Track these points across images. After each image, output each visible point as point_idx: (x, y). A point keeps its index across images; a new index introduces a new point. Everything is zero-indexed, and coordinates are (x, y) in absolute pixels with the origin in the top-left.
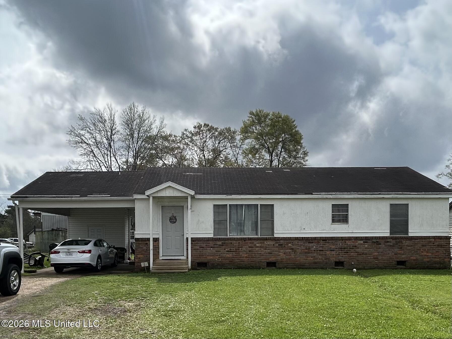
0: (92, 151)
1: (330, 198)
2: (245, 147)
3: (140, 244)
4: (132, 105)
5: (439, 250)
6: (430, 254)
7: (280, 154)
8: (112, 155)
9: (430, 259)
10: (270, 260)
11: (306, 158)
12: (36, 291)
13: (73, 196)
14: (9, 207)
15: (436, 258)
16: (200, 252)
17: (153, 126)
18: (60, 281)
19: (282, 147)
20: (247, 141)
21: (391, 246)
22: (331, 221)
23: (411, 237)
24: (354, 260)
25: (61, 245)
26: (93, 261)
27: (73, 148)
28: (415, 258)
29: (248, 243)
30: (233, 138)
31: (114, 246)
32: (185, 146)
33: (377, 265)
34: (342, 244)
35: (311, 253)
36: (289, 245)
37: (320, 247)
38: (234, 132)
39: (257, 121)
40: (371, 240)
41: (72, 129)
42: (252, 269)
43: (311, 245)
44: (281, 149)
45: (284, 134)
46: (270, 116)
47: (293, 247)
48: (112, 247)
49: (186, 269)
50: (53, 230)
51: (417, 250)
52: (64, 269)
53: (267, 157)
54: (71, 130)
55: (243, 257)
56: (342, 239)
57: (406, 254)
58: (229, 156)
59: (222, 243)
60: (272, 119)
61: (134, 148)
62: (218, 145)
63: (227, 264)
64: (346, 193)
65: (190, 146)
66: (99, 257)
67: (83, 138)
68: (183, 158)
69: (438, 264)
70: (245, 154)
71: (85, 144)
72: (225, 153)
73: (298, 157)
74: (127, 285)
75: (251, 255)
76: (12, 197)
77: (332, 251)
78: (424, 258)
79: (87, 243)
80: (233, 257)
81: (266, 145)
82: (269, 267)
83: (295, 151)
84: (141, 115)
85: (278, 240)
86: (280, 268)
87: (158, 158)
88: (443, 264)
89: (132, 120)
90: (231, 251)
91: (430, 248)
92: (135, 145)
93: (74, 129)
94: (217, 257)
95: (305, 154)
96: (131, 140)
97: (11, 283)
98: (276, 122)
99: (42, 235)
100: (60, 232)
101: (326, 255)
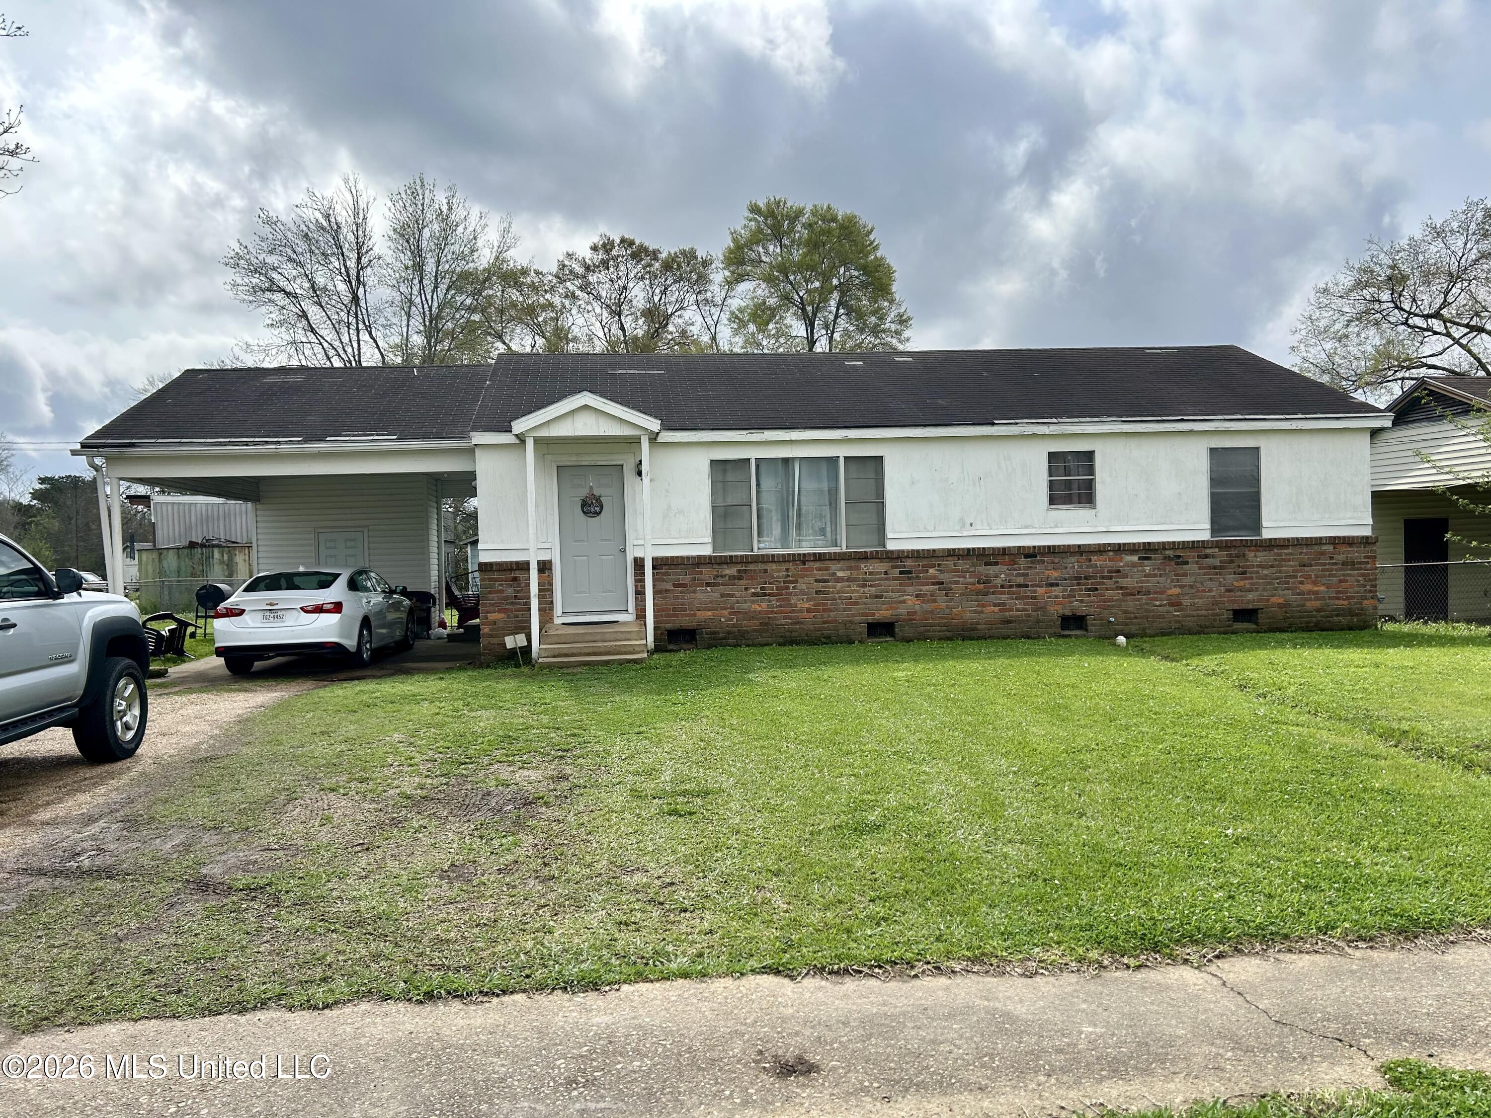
0: (304, 315)
1: (1044, 436)
2: (735, 303)
3: (495, 580)
4: (418, 182)
5: (1349, 575)
6: (1323, 588)
7: (835, 321)
8: (361, 326)
9: (1323, 602)
10: (877, 616)
11: (906, 334)
12: (194, 741)
13: (280, 439)
14: (42, 481)
15: (1338, 598)
16: (676, 598)
17: (480, 243)
18: (260, 703)
19: (840, 304)
20: (744, 287)
21: (1215, 568)
22: (1046, 499)
23: (1270, 540)
24: (1114, 610)
25: (245, 590)
26: (348, 637)
27: (245, 305)
28: (1281, 601)
29: (812, 569)
30: (703, 279)
31: (405, 588)
32: (567, 303)
33: (1179, 622)
34: (1081, 567)
35: (993, 593)
36: (931, 571)
37: (1018, 575)
38: (706, 263)
39: (769, 231)
40: (1161, 553)
41: (239, 251)
42: (826, 644)
43: (992, 570)
44: (838, 310)
45: (843, 268)
46: (806, 216)
47: (942, 577)
48: (398, 590)
49: (642, 652)
50: (192, 545)
51: (1286, 577)
52: (256, 663)
53: (799, 329)
54: (237, 253)
55: (801, 611)
56: (1081, 551)
57: (1257, 590)
58: (692, 328)
59: (739, 571)
60: (810, 225)
61: (426, 306)
62: (661, 298)
63: (755, 631)
64: (1088, 419)
65: (581, 302)
66: (366, 622)
67: (275, 276)
68: (561, 335)
69: (1342, 616)
70: (738, 321)
71: (280, 295)
72: (680, 321)
73: (884, 331)
74: (483, 707)
75: (824, 604)
76: (84, 445)
77: (1052, 585)
78: (1307, 600)
79: (326, 582)
80: (772, 612)
81: (796, 298)
82: (876, 637)
83: (874, 313)
84: (445, 211)
85: (898, 558)
86: (909, 641)
87: (490, 334)
88: (1357, 615)
89: (418, 224)
90: (765, 595)
91: (1323, 570)
92: (429, 297)
93: (246, 251)
94: (726, 612)
95: (903, 321)
96: (416, 281)
97: (117, 720)
98: (823, 232)
99: (160, 561)
100: (216, 551)
101: (1034, 598)
